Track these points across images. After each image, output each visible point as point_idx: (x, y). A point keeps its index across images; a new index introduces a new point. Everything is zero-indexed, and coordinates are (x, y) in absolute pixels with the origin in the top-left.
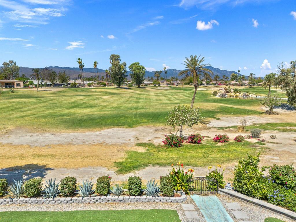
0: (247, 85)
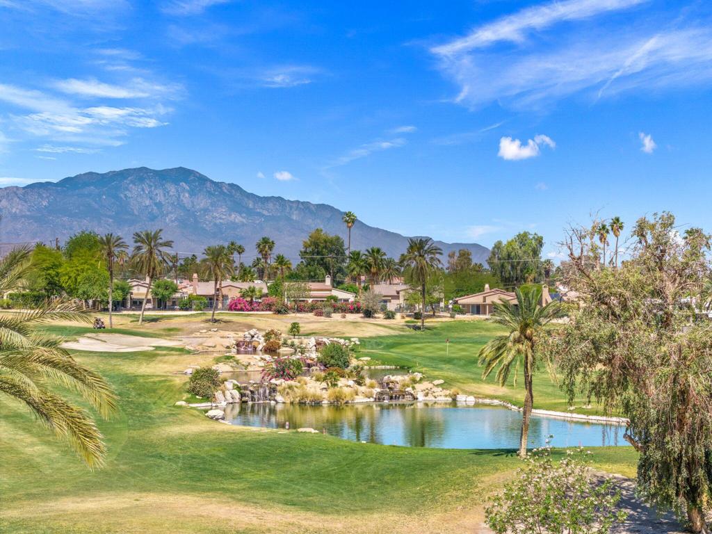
0: (400, 309)
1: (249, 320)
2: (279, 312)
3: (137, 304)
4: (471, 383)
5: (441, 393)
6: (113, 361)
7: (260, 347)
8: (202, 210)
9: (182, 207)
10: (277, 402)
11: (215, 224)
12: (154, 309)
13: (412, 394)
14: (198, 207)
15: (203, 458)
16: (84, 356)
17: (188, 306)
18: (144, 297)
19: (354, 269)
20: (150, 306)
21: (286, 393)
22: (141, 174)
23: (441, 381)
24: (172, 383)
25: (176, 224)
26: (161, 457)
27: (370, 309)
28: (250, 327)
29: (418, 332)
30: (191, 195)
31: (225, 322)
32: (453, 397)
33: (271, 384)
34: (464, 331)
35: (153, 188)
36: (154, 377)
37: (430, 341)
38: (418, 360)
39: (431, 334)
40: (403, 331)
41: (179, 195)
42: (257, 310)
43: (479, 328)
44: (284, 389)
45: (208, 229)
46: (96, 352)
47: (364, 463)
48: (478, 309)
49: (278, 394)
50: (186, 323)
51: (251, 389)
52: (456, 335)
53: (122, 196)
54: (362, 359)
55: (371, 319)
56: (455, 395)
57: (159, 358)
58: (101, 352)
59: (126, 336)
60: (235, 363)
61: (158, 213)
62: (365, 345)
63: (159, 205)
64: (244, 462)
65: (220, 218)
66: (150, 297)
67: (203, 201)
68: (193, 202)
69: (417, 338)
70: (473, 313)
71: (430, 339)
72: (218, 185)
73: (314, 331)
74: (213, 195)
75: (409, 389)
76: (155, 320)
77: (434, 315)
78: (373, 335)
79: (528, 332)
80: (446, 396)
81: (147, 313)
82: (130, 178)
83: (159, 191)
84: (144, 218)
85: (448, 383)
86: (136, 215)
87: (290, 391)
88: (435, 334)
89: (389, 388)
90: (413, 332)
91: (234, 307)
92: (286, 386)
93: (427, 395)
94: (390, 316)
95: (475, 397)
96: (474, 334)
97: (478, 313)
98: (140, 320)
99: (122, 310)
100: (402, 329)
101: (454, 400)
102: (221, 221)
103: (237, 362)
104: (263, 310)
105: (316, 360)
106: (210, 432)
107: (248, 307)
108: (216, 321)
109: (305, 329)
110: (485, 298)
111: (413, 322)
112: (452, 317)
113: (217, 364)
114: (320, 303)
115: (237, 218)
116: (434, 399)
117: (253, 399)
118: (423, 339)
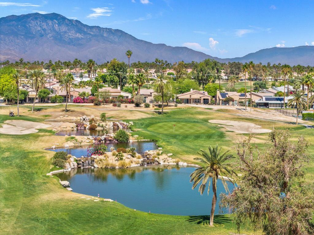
0: (152, 101)
1: (83, 109)
2: (96, 104)
3: (32, 100)
4: (185, 154)
5: (171, 161)
6: (19, 141)
7: (87, 127)
8: (64, 32)
9: (55, 30)
10: (94, 167)
11: (70, 38)
12: (39, 102)
13: (157, 161)
14: (62, 31)
15: (58, 221)
16: (5, 138)
17: (54, 101)
18: (35, 97)
19: (131, 83)
20: (37, 101)
21: (99, 163)
22: (36, 16)
23: (171, 154)
24: (45, 158)
25: (52, 38)
26: (37, 220)
27: (138, 103)
28: (83, 114)
29: (160, 115)
30: (59, 26)
31: (71, 111)
32: (177, 163)
33: (92, 158)
34: (182, 114)
35: (41, 22)
36: (37, 154)
37: (166, 120)
38: (160, 136)
39: (167, 117)
40: (153, 115)
41: (53, 26)
42: (87, 103)
43: (188, 113)
44: (98, 161)
45: (67, 41)
46: (11, 135)
47: (135, 228)
48: (187, 101)
49: (95, 163)
50: (53, 112)
51: (82, 161)
52: (177, 117)
53: (28, 26)
54: (134, 136)
55: (139, 108)
56: (178, 162)
57: (40, 138)
58: (13, 135)
59: (25, 121)
60: (75, 141)
61: (44, 33)
62: (136, 125)
63: (44, 30)
64: (77, 224)
65: (72, 36)
66: (37, 97)
67: (64, 28)
68: (59, 29)
69: (159, 119)
70: (185, 103)
71: (166, 119)
72: (71, 21)
73: (112, 116)
74: (69, 25)
75: (156, 159)
76: (39, 110)
77: (167, 105)
78: (140, 118)
79: (215, 167)
80: (174, 162)
81: (36, 105)
82: (31, 18)
83: (44, 24)
84: (38, 36)
85: (175, 155)
86: (34, 34)
87: (100, 162)
88: (168, 116)
89: (147, 158)
90: (158, 116)
91: (76, 101)
92: (99, 160)
93: (164, 162)
94: (147, 106)
95: (187, 163)
96: (186, 116)
97: (188, 103)
98: (33, 110)
99: (24, 103)
100: (153, 114)
101: (177, 164)
102: (72, 37)
103: (76, 140)
104: (89, 103)
105: (113, 137)
106: (61, 200)
107: (82, 101)
108: (67, 111)
109: (108, 114)
110: (190, 95)
111: (158, 109)
112: (176, 106)
113: (67, 142)
114: (115, 99)
115: (79, 35)
116: (168, 164)
117: (83, 166)
118: (163, 119)
